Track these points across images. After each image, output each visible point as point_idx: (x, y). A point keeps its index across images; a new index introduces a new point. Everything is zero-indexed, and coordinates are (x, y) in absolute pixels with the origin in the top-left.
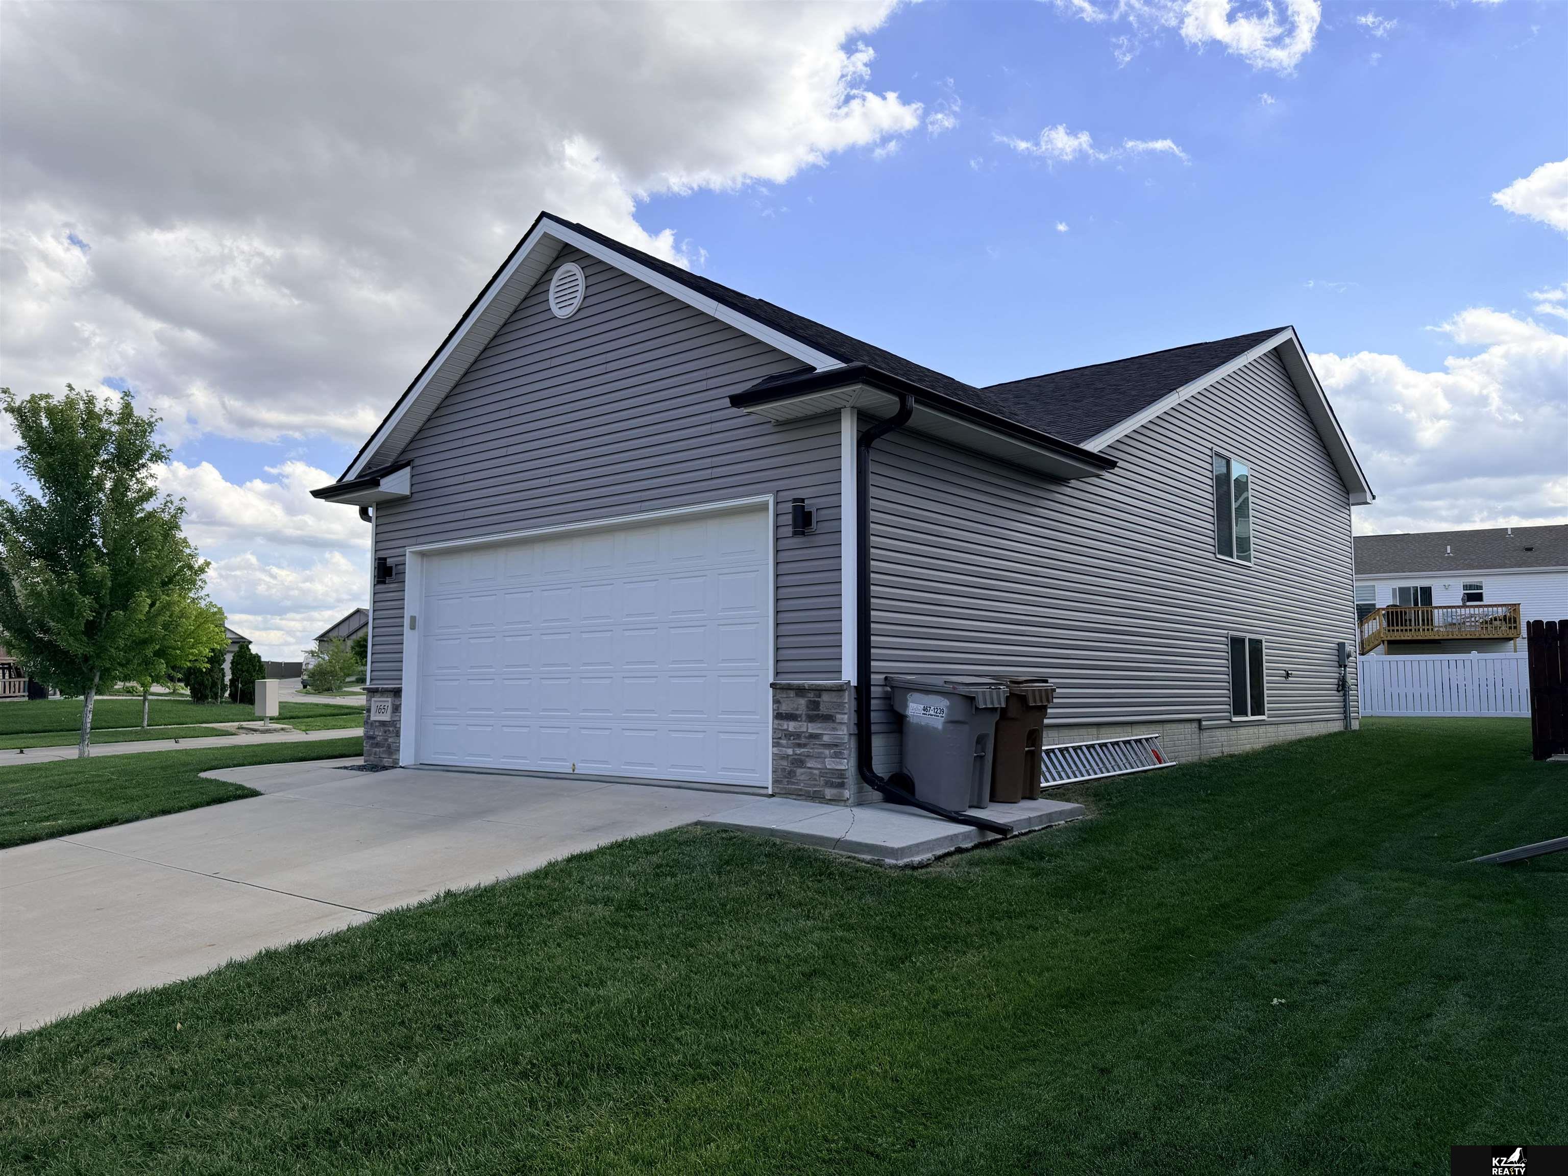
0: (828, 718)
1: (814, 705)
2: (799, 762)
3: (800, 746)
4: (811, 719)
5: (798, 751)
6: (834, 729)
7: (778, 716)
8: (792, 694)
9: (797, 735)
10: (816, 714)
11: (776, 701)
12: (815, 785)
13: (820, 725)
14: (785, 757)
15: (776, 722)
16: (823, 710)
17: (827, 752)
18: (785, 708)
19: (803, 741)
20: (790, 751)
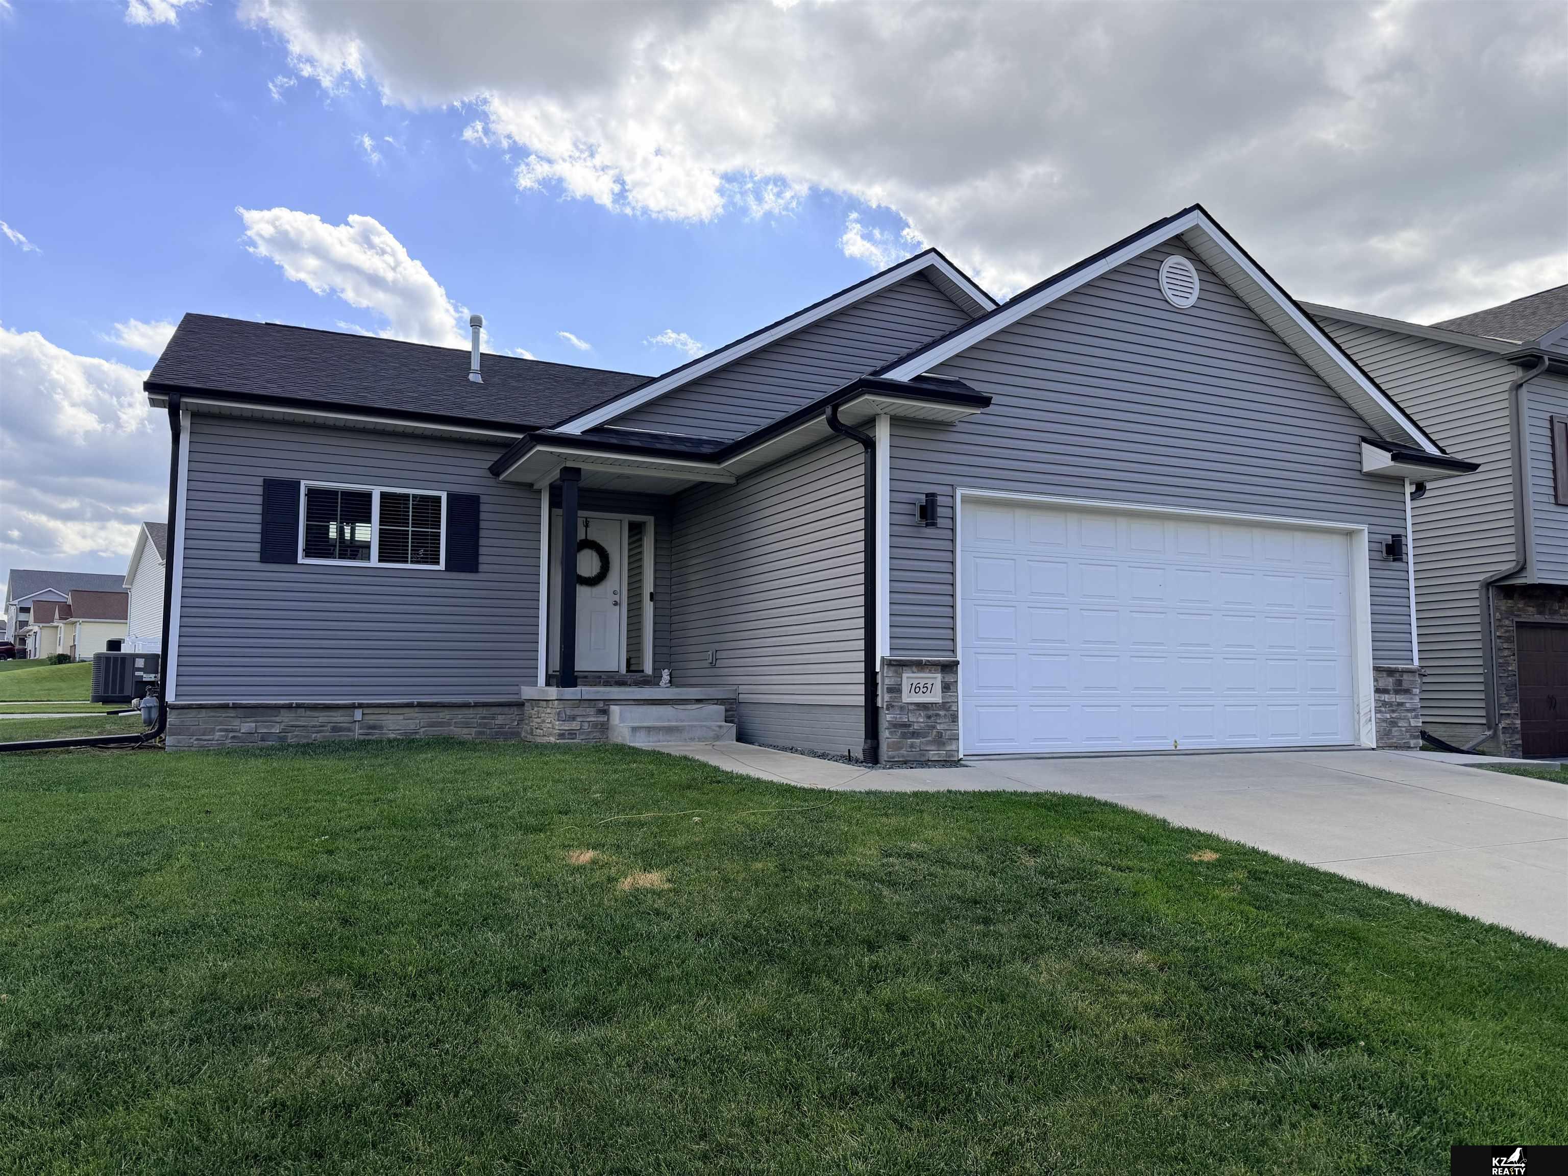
0: (1407, 691)
1: (1399, 683)
2: (1393, 723)
3: (1393, 711)
4: (1397, 692)
5: (1394, 715)
6: (1412, 699)
7: (1378, 691)
8: (1385, 674)
9: (1390, 704)
10: (1400, 690)
11: (1376, 680)
12: (1404, 739)
13: (1403, 696)
14: (1385, 720)
15: (1377, 695)
16: (1405, 685)
17: (1409, 715)
18: (1381, 685)
19: (1395, 708)
20: (1388, 716)
